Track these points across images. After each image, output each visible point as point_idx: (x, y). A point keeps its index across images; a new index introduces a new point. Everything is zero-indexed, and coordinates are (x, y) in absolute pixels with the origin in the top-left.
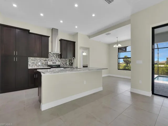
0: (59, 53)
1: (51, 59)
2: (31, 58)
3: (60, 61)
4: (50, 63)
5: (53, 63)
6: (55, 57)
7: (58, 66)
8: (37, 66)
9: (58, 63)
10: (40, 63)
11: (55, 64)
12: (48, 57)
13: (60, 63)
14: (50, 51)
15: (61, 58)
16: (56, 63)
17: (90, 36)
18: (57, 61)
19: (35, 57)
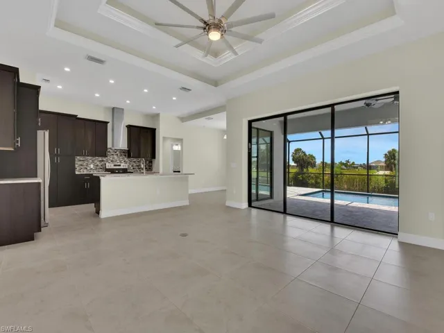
0: (127, 149)
1: (111, 159)
2: (78, 157)
3: (128, 162)
4: (109, 166)
5: (115, 165)
6: (119, 154)
7: (125, 171)
8: (88, 170)
9: (123, 166)
10: (92, 166)
11: (118, 167)
12: (105, 156)
13: (127, 165)
14: (109, 145)
15: (129, 156)
16: (120, 165)
17: (183, 119)
18: (123, 162)
19: (85, 155)
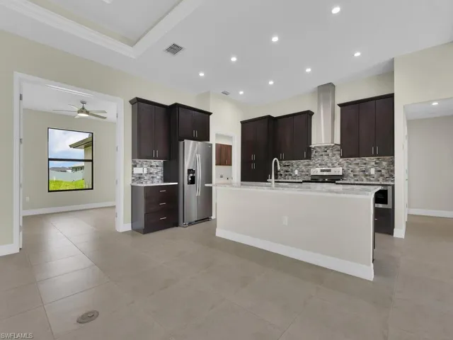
1: (319, 161)
3: (346, 165)
5: (322, 171)
6: (330, 155)
7: (333, 180)
9: (338, 171)
10: (297, 172)
11: (325, 173)
13: (342, 170)
16: (329, 171)
18: (336, 165)
19: (282, 160)
